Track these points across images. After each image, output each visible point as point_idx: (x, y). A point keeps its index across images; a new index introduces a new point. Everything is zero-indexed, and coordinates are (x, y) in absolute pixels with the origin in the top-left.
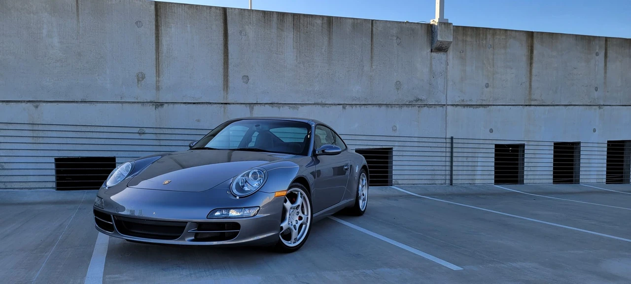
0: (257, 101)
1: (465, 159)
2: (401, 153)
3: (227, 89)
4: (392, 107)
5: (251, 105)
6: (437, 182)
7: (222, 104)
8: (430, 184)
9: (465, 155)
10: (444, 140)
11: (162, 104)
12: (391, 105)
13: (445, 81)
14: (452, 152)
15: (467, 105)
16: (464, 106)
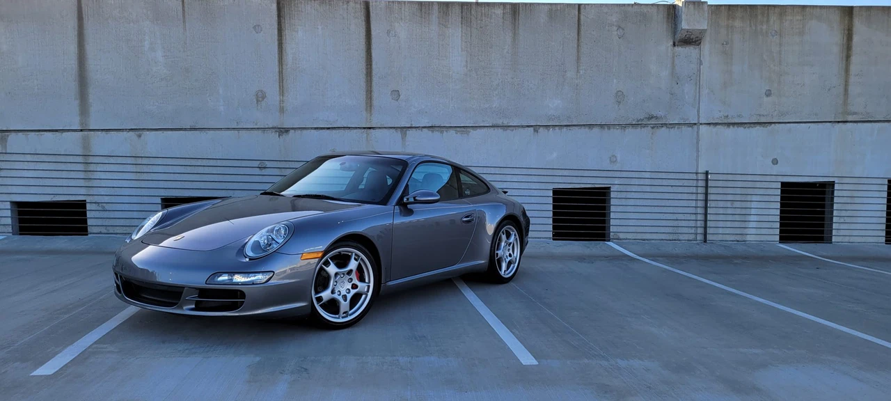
0: (411, 125)
1: (729, 204)
2: (623, 195)
3: (371, 109)
4: (609, 129)
5: (404, 129)
6: (681, 237)
7: (364, 128)
8: (671, 240)
9: (730, 198)
10: (694, 176)
11: (287, 130)
12: (609, 126)
13: (696, 89)
14: (706, 194)
15: (734, 124)
16: (729, 124)
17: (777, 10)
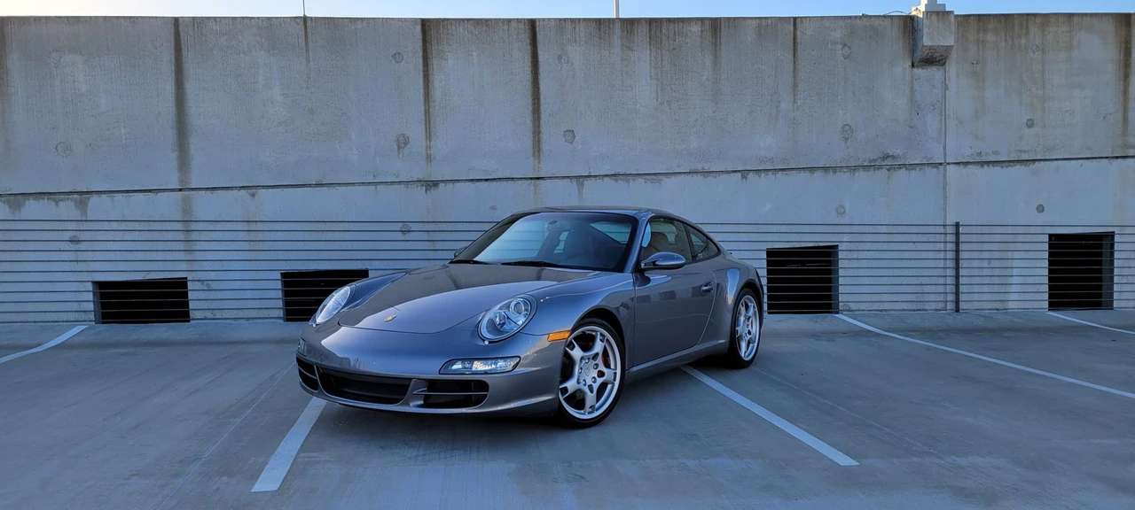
0: (590, 173)
1: (985, 264)
2: (855, 255)
3: (539, 154)
4: (835, 172)
5: (580, 179)
6: (927, 306)
7: (531, 179)
8: (914, 310)
9: (986, 255)
10: (941, 230)
11: (435, 184)
12: (834, 169)
13: (941, 120)
14: (957, 251)
15: (989, 163)
16: (982, 164)
17: (1038, 20)
